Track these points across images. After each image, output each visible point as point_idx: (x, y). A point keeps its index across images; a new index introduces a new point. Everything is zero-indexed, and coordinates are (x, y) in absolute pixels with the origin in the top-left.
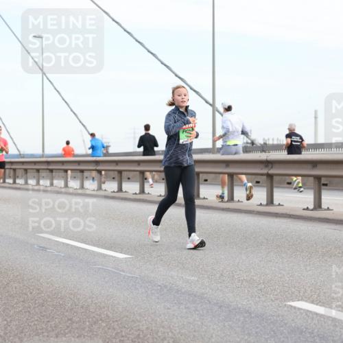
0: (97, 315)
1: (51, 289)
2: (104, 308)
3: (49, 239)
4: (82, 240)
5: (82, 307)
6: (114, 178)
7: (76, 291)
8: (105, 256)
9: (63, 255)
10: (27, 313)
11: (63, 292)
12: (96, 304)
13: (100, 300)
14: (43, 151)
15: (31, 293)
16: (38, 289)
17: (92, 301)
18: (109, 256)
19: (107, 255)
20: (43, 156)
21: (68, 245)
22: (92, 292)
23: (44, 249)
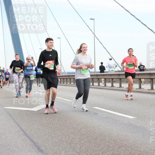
0: (120, 144)
1: (99, 132)
2: (123, 141)
3: (98, 109)
4: (113, 110)
5: (114, 140)
6: (127, 82)
7: (111, 133)
8: (123, 117)
9: (104, 117)
10: (89, 143)
11: (105, 133)
12: (120, 139)
13: (121, 137)
14: (95, 70)
15: (91, 134)
16: (94, 132)
17: (118, 138)
18: (126, 117)
19: (124, 117)
20: (95, 72)
21: (107, 112)
22: (118, 134)
23: (96, 114)
